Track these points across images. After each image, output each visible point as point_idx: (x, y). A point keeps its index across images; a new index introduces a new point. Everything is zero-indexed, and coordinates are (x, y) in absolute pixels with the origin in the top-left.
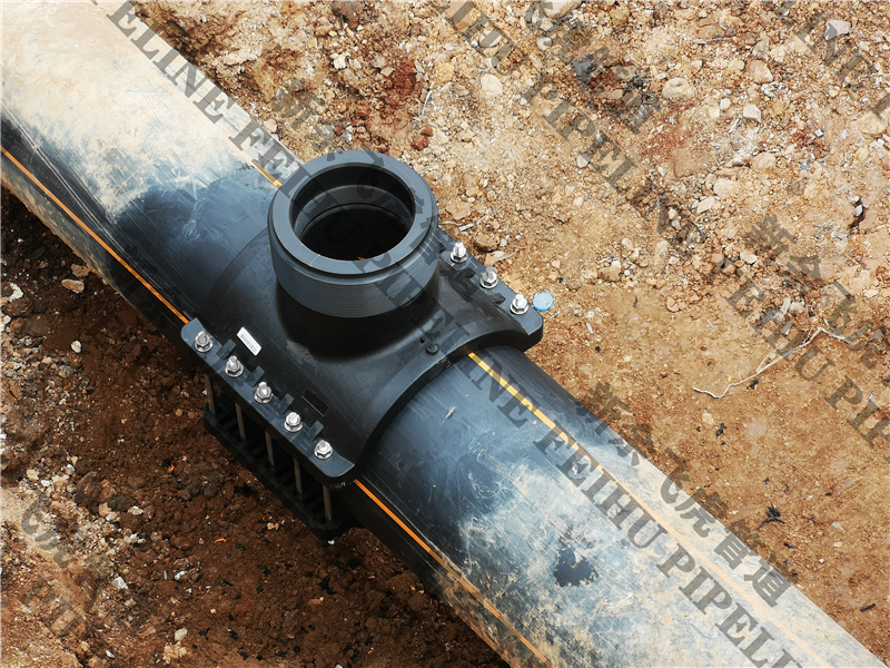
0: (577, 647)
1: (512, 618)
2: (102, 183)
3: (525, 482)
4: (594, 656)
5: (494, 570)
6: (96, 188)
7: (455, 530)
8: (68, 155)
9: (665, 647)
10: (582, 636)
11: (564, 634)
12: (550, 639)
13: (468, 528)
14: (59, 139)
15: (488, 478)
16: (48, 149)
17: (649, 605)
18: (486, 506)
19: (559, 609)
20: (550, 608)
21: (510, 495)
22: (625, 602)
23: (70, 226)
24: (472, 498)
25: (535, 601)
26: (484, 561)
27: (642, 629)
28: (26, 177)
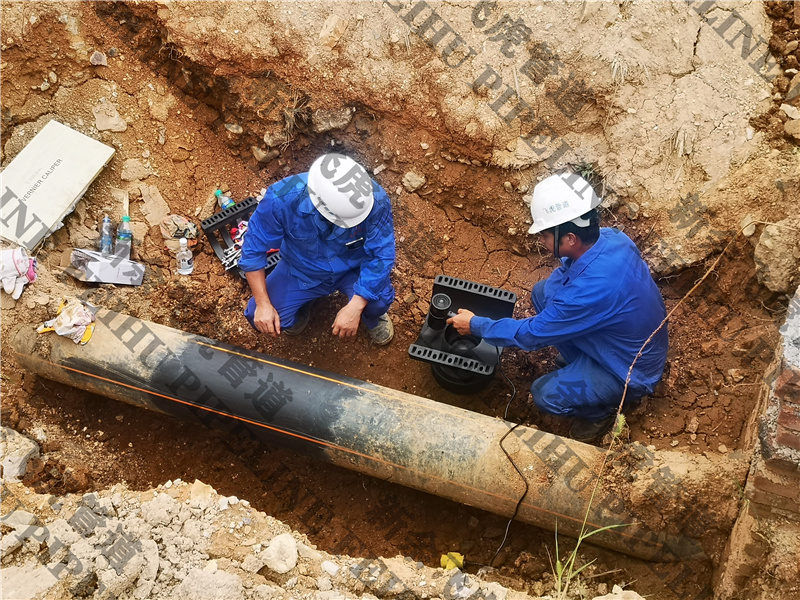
0: (388, 449)
1: (360, 451)
2: (139, 369)
3: (346, 404)
4: (394, 448)
5: (348, 437)
6: (137, 372)
7: (328, 430)
8: (121, 365)
9: (418, 434)
10: (389, 444)
11: (381, 447)
12: (377, 451)
13: (332, 427)
14: (114, 360)
15: (333, 408)
16: (111, 366)
17: (407, 424)
18: (337, 417)
19: (376, 439)
20: (373, 440)
21: (343, 410)
22: (398, 426)
23: (129, 391)
24: (329, 417)
25: (367, 441)
26: (343, 436)
27: (408, 433)
28: (104, 381)
